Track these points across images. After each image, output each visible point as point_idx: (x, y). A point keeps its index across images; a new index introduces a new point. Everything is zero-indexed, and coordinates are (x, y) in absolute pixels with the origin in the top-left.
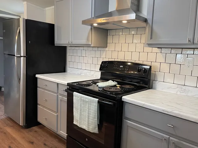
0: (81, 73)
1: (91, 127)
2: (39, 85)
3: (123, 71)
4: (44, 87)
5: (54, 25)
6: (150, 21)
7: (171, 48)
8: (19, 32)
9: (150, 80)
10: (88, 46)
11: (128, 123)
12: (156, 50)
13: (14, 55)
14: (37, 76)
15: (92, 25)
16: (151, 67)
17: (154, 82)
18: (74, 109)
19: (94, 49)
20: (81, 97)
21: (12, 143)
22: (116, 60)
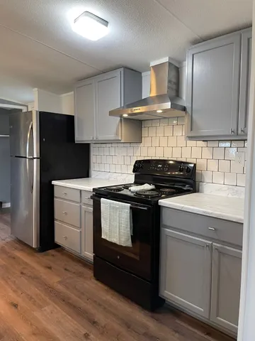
0: (109, 178)
1: (123, 240)
2: (56, 194)
3: (162, 171)
4: (63, 196)
5: (73, 117)
6: (189, 110)
7: (219, 141)
8: (32, 128)
9: (195, 181)
10: (118, 142)
11: (167, 232)
12: (201, 143)
13: (26, 157)
14: (54, 182)
15: (121, 116)
16: (195, 165)
17: (200, 183)
18: (102, 219)
19: (125, 145)
20: (110, 204)
21: (24, 268)
22: (153, 158)
